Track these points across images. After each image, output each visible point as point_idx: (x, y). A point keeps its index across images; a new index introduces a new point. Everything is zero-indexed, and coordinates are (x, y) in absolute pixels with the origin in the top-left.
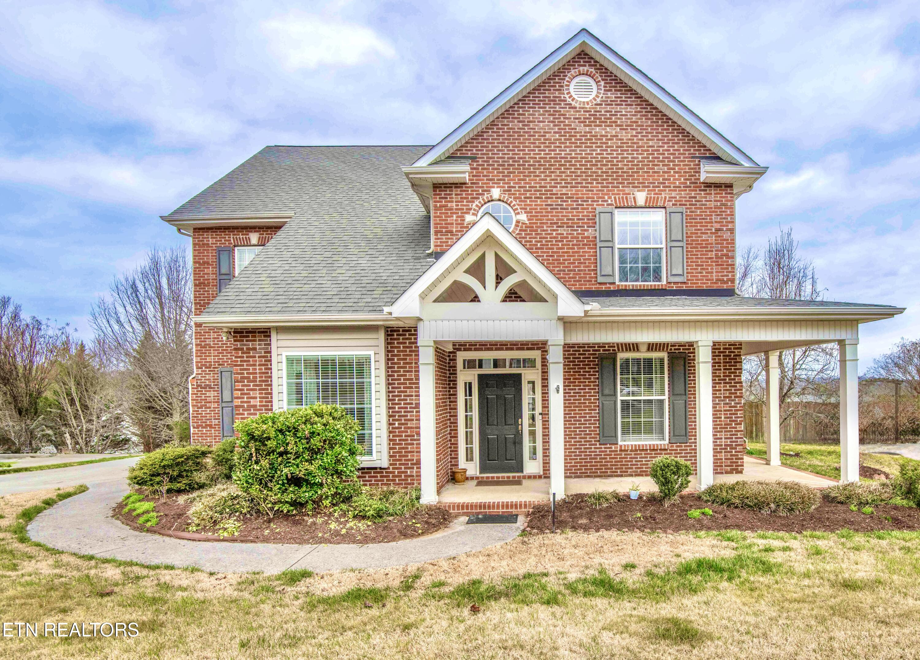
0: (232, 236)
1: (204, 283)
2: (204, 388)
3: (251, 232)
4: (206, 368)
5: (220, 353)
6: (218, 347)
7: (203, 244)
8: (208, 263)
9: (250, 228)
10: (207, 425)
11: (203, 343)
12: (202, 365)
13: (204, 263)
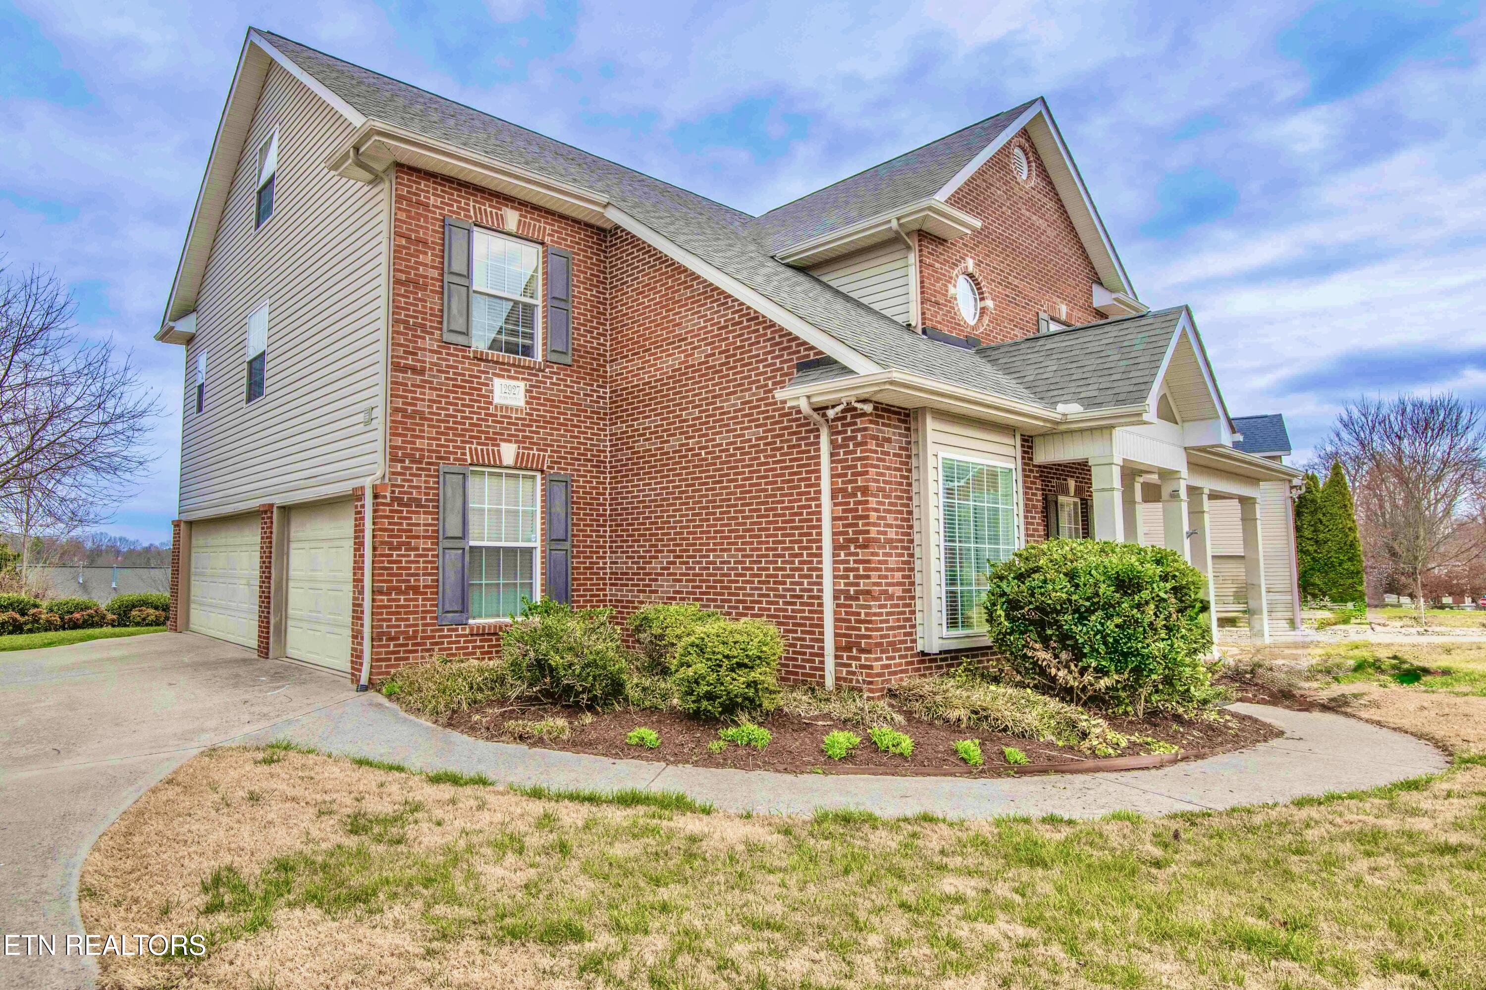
0: (472, 204)
1: (416, 283)
2: (406, 505)
3: (507, 206)
4: (412, 462)
5: (442, 433)
6: (438, 421)
7: (419, 203)
8: (425, 243)
9: (505, 199)
10: (408, 588)
11: (410, 408)
12: (405, 455)
13: (418, 241)
